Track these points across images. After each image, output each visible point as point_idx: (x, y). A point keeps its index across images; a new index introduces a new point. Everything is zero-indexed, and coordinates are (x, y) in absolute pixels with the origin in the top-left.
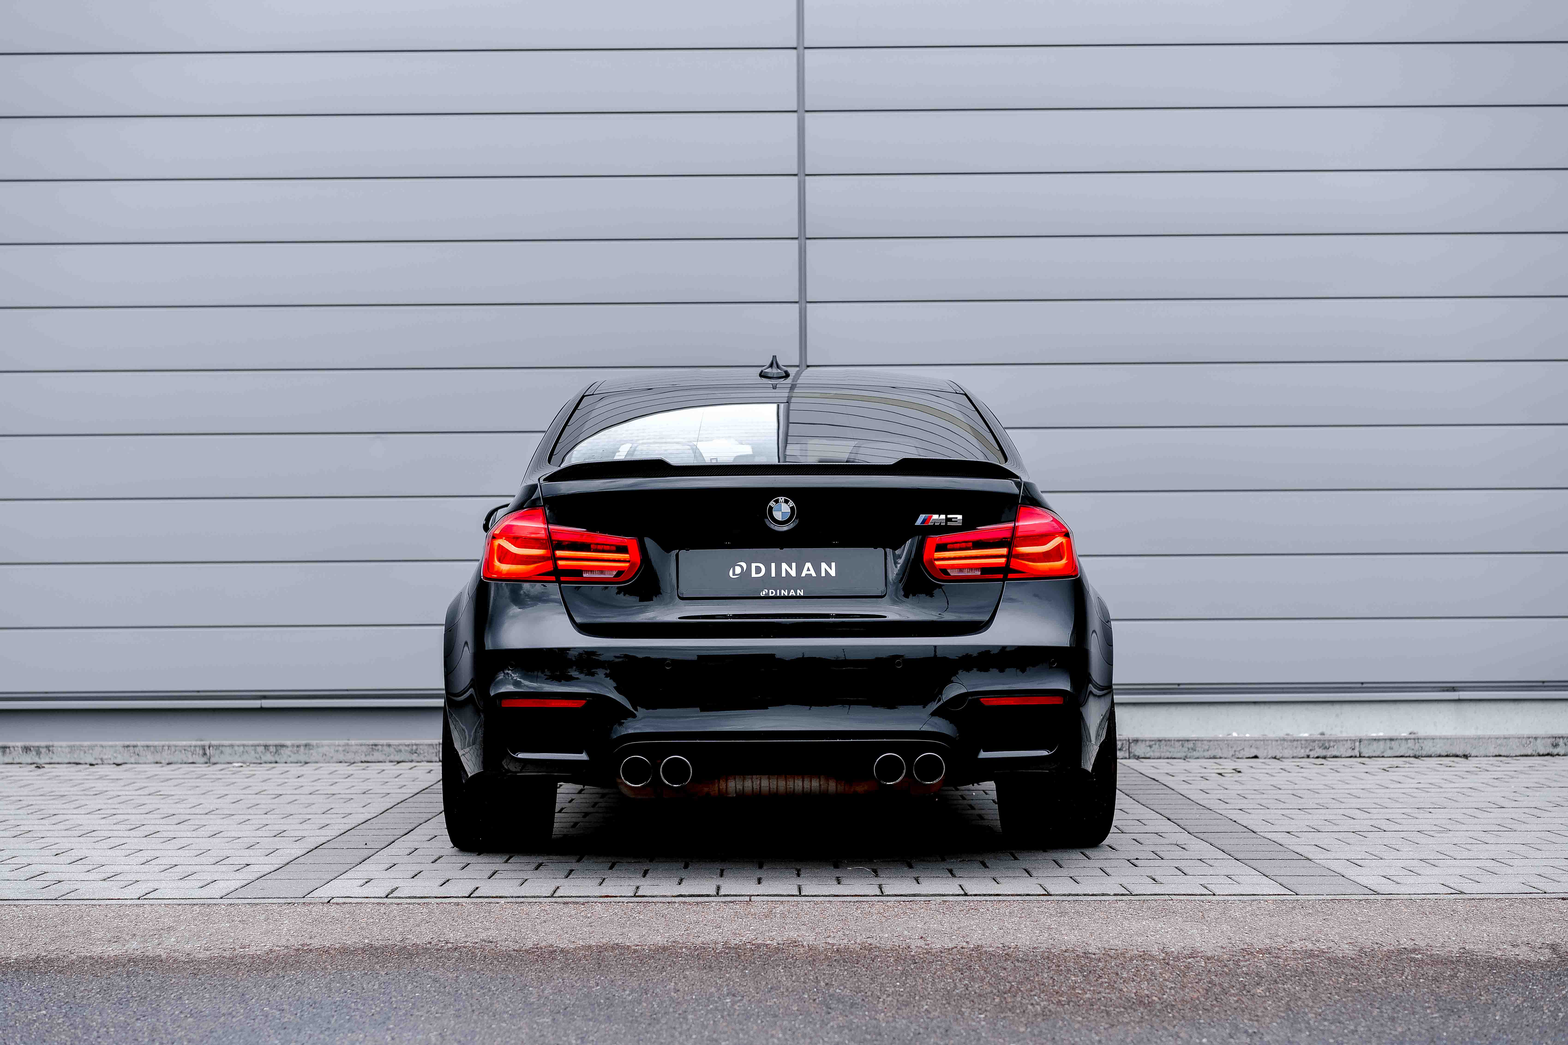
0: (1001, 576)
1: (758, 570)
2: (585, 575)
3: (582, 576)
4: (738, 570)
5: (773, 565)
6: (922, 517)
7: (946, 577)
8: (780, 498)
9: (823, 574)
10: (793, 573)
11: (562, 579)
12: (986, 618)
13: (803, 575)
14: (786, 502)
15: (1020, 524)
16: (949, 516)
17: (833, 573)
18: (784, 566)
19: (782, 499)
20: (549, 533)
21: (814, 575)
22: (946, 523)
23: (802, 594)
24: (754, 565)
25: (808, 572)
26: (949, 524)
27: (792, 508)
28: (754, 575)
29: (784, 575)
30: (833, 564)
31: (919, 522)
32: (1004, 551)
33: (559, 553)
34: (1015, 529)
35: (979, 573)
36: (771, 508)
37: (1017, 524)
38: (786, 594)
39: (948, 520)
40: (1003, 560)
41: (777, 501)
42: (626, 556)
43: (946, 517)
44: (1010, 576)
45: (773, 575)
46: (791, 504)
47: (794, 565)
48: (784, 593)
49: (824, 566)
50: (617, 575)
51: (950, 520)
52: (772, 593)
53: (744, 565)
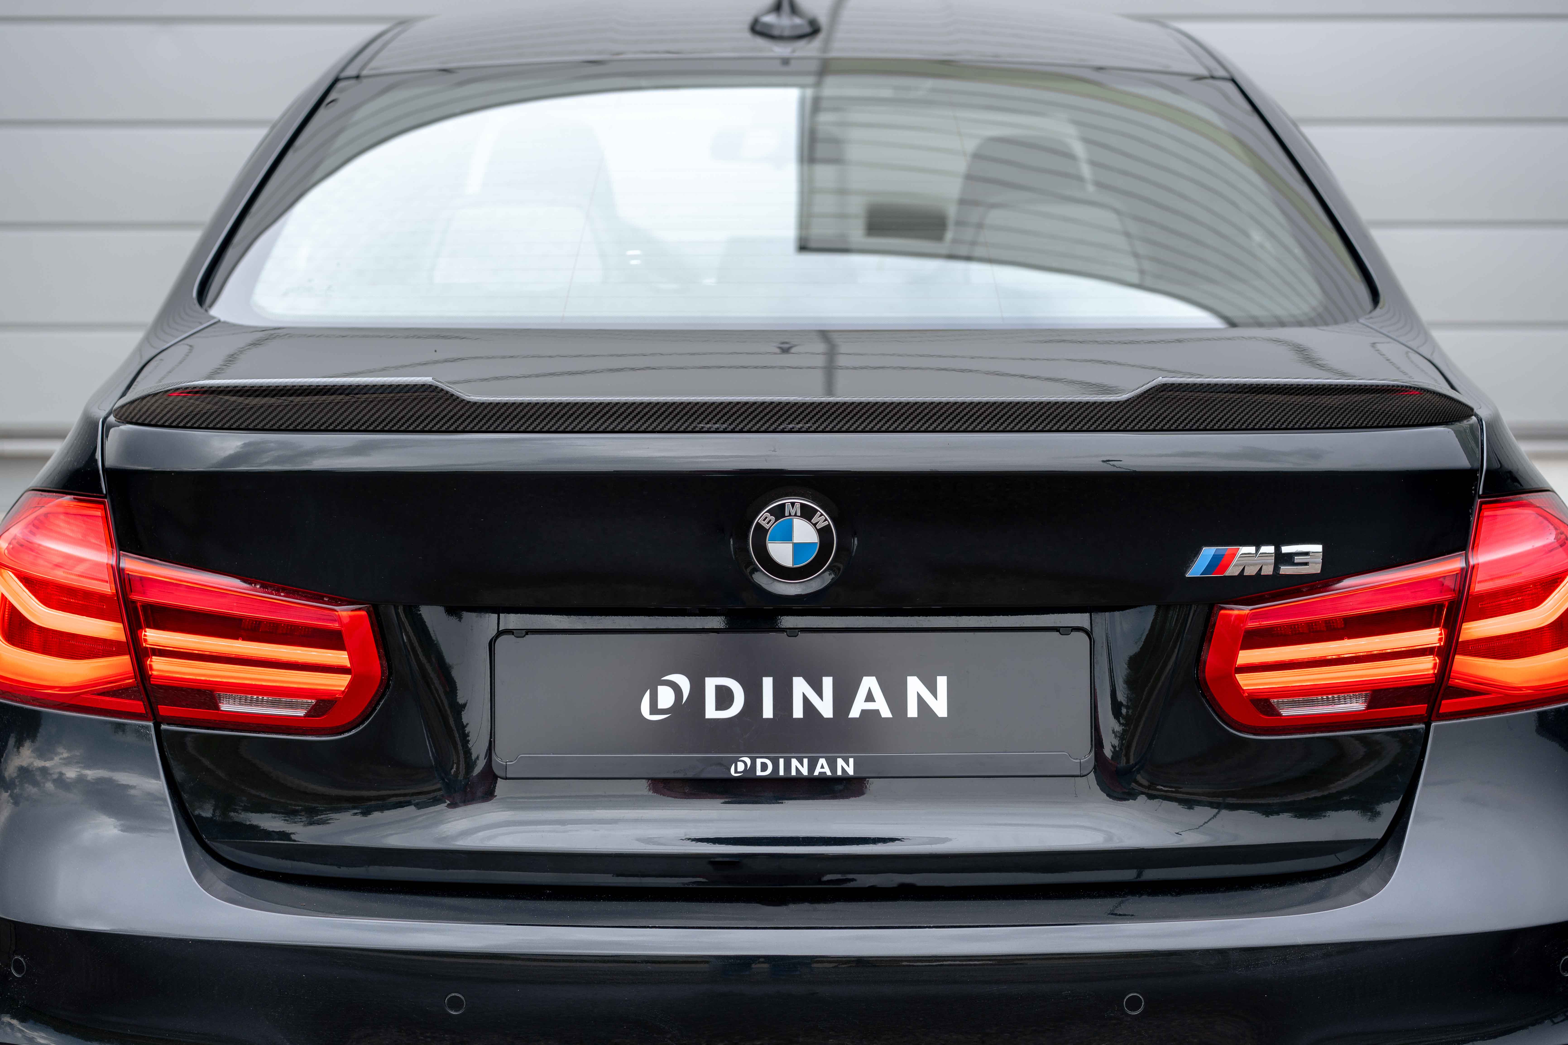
0: (1421, 708)
1: (724, 698)
2: (225, 707)
3: (218, 708)
4: (666, 698)
5: (768, 683)
6: (1208, 553)
7: (1265, 720)
8: (787, 501)
9: (912, 711)
10: (826, 708)
11: (164, 710)
12: (1375, 829)
13: (855, 713)
14: (807, 514)
15: (1482, 557)
16: (1286, 549)
17: (940, 707)
18: (800, 686)
19: (793, 503)
20: (120, 576)
21: (886, 713)
22: (1276, 568)
23: (851, 771)
24: (711, 684)
25: (870, 706)
26: (1285, 570)
27: (823, 533)
28: (711, 712)
29: (798, 712)
30: (942, 682)
31: (1197, 569)
32: (1431, 636)
33: (153, 636)
34: (1466, 575)
35: (1356, 705)
36: (761, 531)
37: (1472, 562)
38: (805, 771)
39: (1281, 559)
40: (1426, 665)
41: (779, 513)
42: (341, 658)
43: (1278, 549)
44: (1447, 705)
45: (768, 712)
46: (822, 518)
47: (828, 683)
48: (800, 767)
49: (914, 686)
50: (313, 712)
51: (1289, 559)
52: (764, 767)
53: (684, 683)
